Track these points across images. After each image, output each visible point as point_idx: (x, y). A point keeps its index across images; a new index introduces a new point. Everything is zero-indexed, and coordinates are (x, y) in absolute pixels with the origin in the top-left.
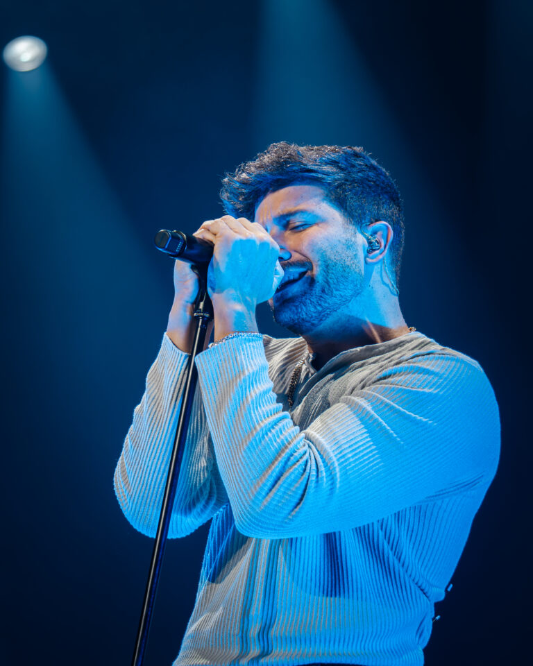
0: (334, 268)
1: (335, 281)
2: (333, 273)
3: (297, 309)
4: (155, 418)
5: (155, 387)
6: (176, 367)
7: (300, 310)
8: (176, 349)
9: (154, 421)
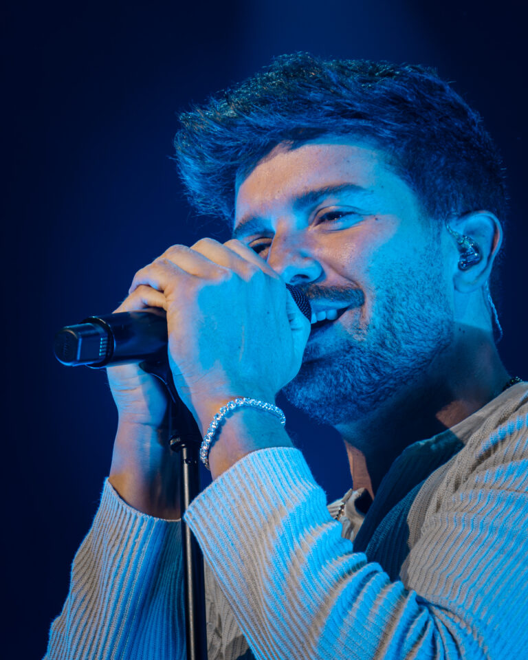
0: (404, 303)
1: (406, 326)
2: (402, 313)
3: (337, 379)
4: (84, 637)
5: (86, 578)
6: (125, 541)
7: (341, 380)
8: (125, 506)
9: (83, 642)
